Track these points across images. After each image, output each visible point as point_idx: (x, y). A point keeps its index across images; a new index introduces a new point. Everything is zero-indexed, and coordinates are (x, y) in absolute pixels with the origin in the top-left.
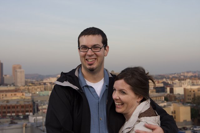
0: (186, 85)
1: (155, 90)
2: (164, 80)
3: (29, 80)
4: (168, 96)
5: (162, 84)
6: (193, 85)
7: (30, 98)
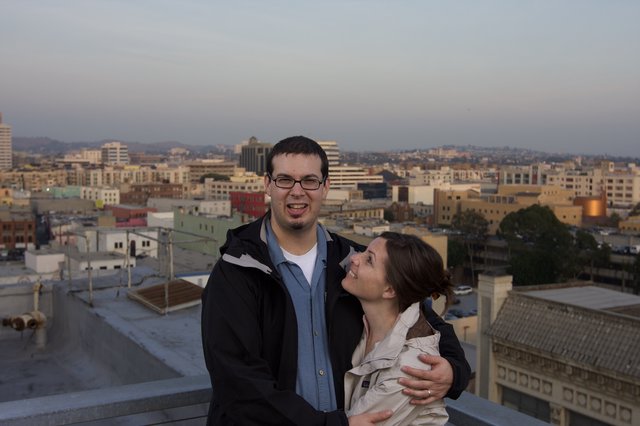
0: (441, 181)
1: (361, 192)
2: (387, 166)
3: (24, 155)
4: (395, 207)
5: (381, 177)
6: (458, 181)
7: (27, 203)
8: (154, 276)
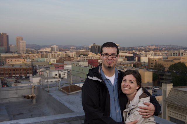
0: (150, 55)
1: (126, 59)
2: (134, 51)
3: (29, 49)
4: (136, 63)
5: (132, 54)
6: (155, 55)
7: (30, 63)
8: (66, 83)
